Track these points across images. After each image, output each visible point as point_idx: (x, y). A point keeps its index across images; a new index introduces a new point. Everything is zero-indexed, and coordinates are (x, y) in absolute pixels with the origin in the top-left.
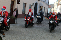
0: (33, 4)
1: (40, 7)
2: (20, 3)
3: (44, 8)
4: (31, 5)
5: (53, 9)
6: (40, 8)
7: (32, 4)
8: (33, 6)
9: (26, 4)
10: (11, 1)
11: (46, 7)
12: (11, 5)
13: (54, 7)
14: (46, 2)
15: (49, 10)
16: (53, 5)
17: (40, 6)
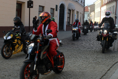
0: (57, 6)
1: (69, 12)
2: (32, 7)
3: (78, 12)
4: (53, 9)
5: (92, 14)
6: (70, 14)
7: (55, 8)
8: (56, 10)
9: (43, 7)
10: (17, 3)
11: (81, 10)
12: (17, 10)
13: (94, 11)
14: (80, 2)
15: (86, 16)
16: (93, 7)
17: (70, 10)
